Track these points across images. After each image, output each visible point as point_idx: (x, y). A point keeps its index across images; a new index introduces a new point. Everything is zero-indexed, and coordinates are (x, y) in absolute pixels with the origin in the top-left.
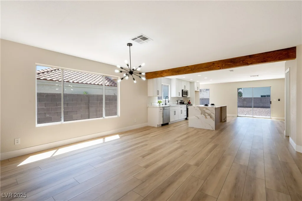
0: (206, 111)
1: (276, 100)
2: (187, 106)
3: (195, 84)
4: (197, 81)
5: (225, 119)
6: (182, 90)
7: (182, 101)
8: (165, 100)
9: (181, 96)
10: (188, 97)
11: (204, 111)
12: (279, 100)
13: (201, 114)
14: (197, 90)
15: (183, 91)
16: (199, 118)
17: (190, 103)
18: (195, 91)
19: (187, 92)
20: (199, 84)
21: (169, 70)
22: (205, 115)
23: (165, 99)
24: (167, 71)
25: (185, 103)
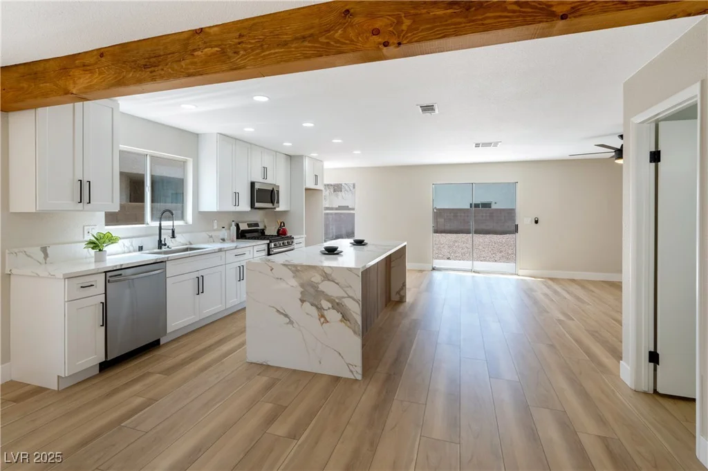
0: (321, 287)
1: (530, 221)
2: (268, 244)
3: (307, 164)
4: (314, 155)
5: (402, 293)
6: (253, 184)
7: (257, 225)
8: (157, 224)
9: (248, 209)
10: (277, 209)
11: (314, 286)
12: (536, 222)
13: (302, 301)
14: (313, 186)
15: (257, 186)
16: (291, 322)
17: (284, 232)
18: (306, 189)
19: (273, 191)
20: (323, 166)
21: (101, 53)
22: (320, 309)
23: (160, 221)
24: (92, 60)
25: (267, 233)
